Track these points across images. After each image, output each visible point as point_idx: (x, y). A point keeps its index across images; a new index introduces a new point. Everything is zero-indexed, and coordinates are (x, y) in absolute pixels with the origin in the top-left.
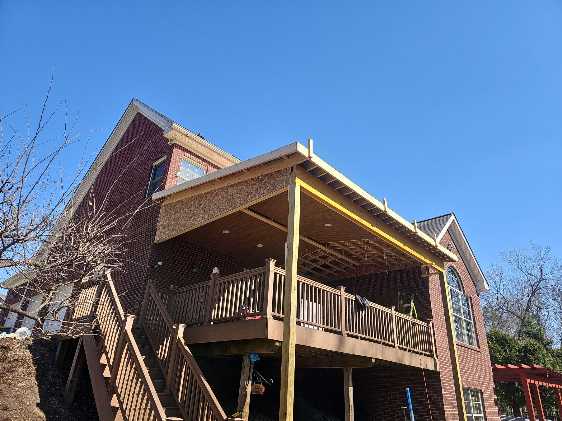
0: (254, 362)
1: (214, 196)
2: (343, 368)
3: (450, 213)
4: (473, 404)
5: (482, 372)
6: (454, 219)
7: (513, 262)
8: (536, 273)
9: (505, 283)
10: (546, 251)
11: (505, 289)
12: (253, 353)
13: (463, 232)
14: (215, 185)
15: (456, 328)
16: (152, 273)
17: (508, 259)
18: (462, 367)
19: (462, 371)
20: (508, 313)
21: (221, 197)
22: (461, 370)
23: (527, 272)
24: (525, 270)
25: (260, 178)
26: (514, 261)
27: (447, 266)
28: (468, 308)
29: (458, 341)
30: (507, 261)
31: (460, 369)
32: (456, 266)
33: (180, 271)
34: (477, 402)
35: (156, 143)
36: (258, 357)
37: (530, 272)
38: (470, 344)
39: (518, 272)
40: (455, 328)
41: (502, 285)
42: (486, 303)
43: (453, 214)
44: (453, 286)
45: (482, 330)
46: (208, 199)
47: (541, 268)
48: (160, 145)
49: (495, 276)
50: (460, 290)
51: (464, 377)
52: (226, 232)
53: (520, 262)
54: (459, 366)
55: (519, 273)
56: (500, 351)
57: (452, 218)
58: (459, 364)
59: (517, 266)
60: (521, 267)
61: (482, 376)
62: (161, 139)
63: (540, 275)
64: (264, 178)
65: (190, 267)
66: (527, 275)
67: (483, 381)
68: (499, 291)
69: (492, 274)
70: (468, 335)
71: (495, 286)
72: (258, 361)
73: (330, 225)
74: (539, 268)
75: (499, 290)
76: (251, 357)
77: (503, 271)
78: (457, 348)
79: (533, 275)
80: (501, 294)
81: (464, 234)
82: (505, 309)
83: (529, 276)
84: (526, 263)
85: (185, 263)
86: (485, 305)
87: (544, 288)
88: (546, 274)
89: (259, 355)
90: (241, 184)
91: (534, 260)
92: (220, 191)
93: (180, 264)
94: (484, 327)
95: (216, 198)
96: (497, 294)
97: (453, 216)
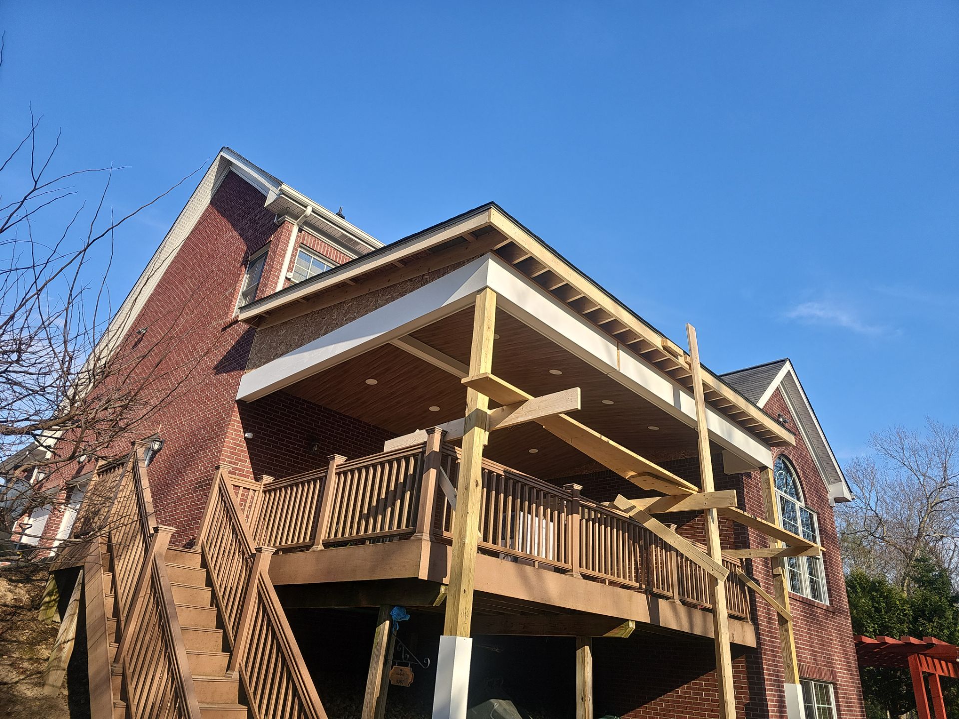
0: (399, 622)
1: (344, 312)
2: (575, 637)
3: (782, 358)
4: (819, 708)
5: (836, 650)
6: (789, 371)
7: (895, 454)
8: (936, 473)
9: (880, 490)
10: (954, 435)
11: (879, 501)
12: (397, 606)
13: (805, 394)
14: (346, 292)
15: (790, 568)
16: (232, 453)
17: (886, 447)
18: (800, 640)
19: (800, 648)
20: (883, 544)
21: (355, 314)
22: (798, 645)
23: (919, 471)
24: (916, 467)
25: (426, 277)
26: (897, 451)
27: (775, 454)
28: (812, 532)
29: (792, 592)
30: (883, 450)
31: (796, 643)
32: (793, 456)
33: (286, 450)
34: (827, 706)
35: (254, 222)
36: (407, 614)
37: (924, 471)
38: (814, 597)
39: (902, 472)
40: (788, 567)
41: (873, 493)
42: (844, 524)
43: (788, 361)
44: (785, 492)
45: (839, 573)
46: (333, 318)
47: (944, 465)
48: (262, 226)
49: (861, 477)
50: (799, 499)
51: (804, 659)
52: (371, 382)
53: (907, 454)
54: (795, 638)
55: (905, 472)
56: (870, 612)
57: (787, 367)
58: (795, 634)
59: (902, 461)
60: (908, 463)
61: (837, 658)
62: (264, 214)
63: (943, 477)
64: (431, 278)
65: (305, 443)
66: (919, 476)
67: (839, 666)
68: (869, 504)
69: (856, 474)
70: (812, 581)
71: (861, 495)
72: (406, 621)
73: (559, 373)
74: (940, 465)
75: (869, 502)
76: (393, 613)
77: (875, 468)
78: (790, 604)
79: (929, 478)
80: (872, 510)
81: (807, 397)
82: (877, 536)
83: (922, 478)
84: (917, 456)
85: (297, 436)
86: (842, 528)
87: (948, 500)
88: (953, 475)
89: (409, 611)
90: (392, 290)
91: (930, 450)
92: (355, 303)
93: (287, 437)
94: (841, 568)
95: (348, 316)
96: (864, 510)
97: (788, 364)
